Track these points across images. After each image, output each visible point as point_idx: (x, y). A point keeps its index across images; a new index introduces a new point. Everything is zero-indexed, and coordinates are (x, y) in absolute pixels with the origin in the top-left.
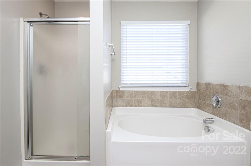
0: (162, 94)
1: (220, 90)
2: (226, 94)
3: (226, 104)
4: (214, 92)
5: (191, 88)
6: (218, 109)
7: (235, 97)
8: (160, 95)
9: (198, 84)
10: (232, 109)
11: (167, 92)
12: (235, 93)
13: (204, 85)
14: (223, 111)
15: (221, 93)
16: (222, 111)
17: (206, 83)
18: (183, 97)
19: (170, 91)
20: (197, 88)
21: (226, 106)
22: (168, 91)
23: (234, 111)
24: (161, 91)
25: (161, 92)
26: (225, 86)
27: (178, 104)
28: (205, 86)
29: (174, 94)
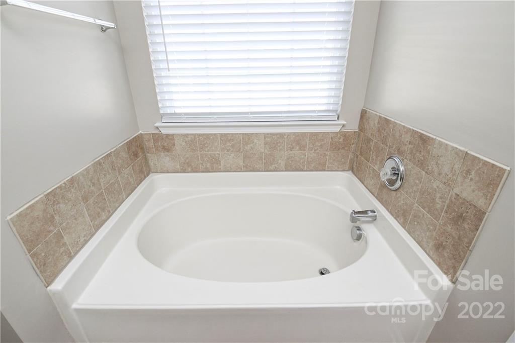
0: (268, 140)
1: (410, 146)
2: (422, 164)
3: (415, 188)
4: (394, 147)
5: (344, 126)
6: (393, 192)
7: (444, 180)
8: (266, 144)
9: (363, 113)
10: (423, 208)
11: (281, 135)
12: (446, 169)
13: (377, 121)
14: (402, 202)
15: (409, 155)
16: (398, 202)
17: (380, 117)
18: (321, 146)
19: (289, 134)
20: (360, 125)
21: (413, 195)
22: (285, 134)
23: (429, 216)
24: (268, 134)
25: (266, 135)
26: (424, 140)
27: (309, 162)
28: (379, 123)
29: (298, 140)
